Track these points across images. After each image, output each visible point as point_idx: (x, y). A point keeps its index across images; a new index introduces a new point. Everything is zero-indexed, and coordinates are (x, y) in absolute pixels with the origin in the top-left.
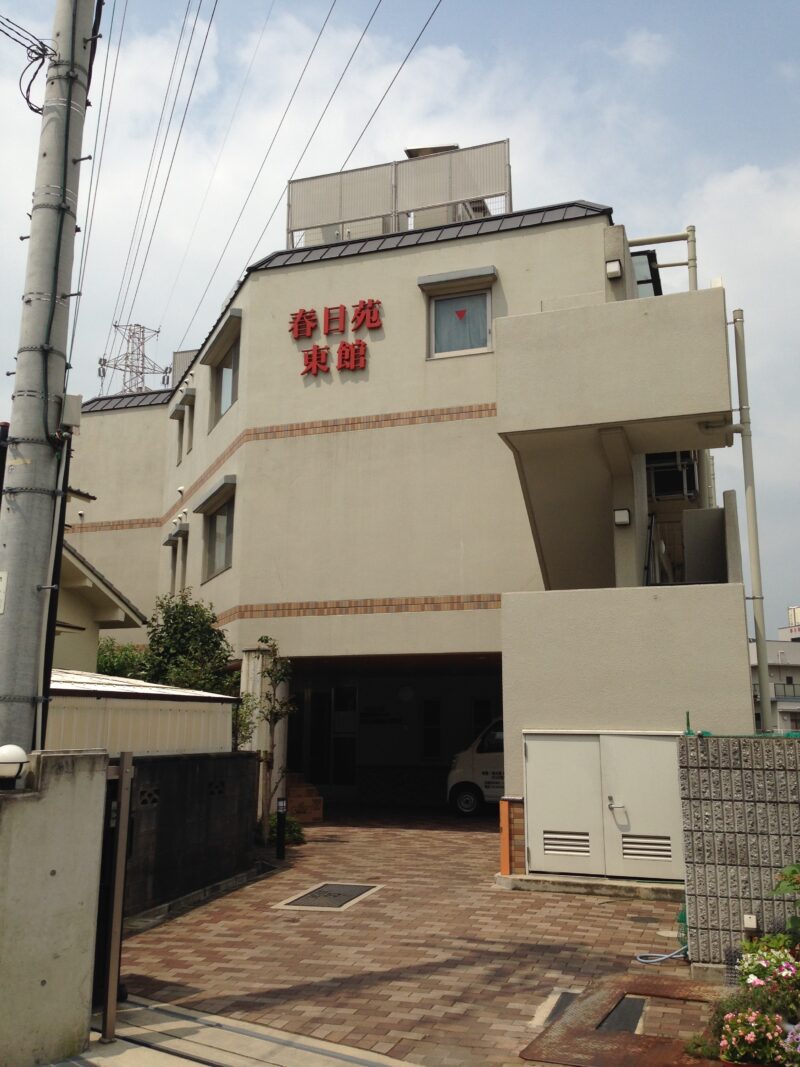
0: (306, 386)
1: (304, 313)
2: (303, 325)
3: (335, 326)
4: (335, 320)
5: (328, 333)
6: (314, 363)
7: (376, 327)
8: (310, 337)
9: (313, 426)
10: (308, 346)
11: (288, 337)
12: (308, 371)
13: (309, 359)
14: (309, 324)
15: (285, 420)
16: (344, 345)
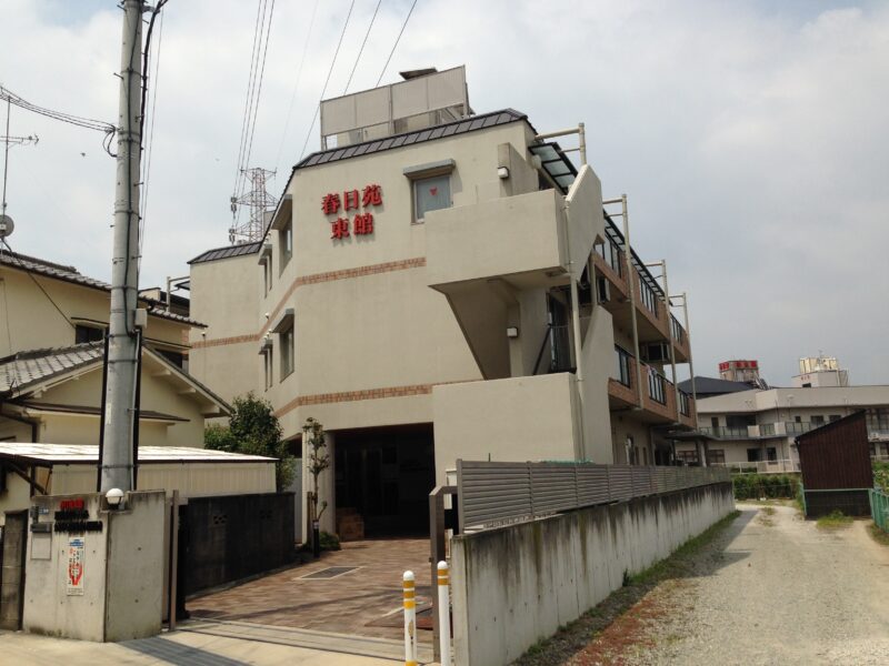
0: (335, 245)
1: (331, 196)
2: (331, 205)
3: (352, 204)
4: (351, 200)
5: (348, 209)
6: (339, 231)
7: (378, 203)
8: (336, 212)
9: (340, 273)
10: (335, 219)
11: (322, 213)
12: (335, 236)
13: (335, 228)
14: (335, 204)
15: (323, 270)
16: (358, 217)
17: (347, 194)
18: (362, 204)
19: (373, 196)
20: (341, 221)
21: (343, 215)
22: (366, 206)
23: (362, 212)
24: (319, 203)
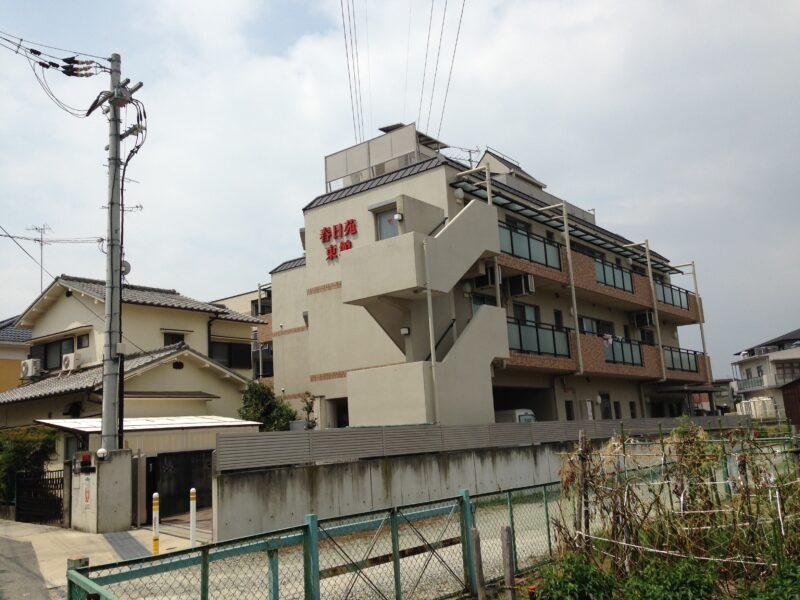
0: (329, 265)
1: (325, 229)
2: (326, 235)
3: (338, 234)
4: (338, 231)
5: (336, 238)
6: (331, 254)
7: (355, 232)
8: (329, 241)
11: (320, 241)
12: (329, 258)
13: (329, 252)
15: (321, 283)
17: (335, 227)
18: (345, 233)
19: (351, 227)
20: (332, 247)
21: (334, 242)
22: (347, 234)
23: (345, 239)
24: (318, 235)
